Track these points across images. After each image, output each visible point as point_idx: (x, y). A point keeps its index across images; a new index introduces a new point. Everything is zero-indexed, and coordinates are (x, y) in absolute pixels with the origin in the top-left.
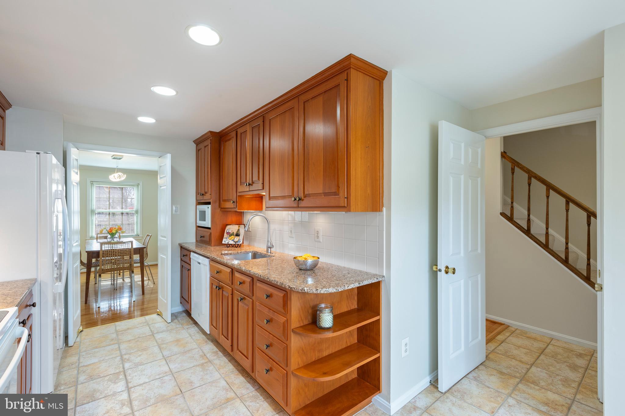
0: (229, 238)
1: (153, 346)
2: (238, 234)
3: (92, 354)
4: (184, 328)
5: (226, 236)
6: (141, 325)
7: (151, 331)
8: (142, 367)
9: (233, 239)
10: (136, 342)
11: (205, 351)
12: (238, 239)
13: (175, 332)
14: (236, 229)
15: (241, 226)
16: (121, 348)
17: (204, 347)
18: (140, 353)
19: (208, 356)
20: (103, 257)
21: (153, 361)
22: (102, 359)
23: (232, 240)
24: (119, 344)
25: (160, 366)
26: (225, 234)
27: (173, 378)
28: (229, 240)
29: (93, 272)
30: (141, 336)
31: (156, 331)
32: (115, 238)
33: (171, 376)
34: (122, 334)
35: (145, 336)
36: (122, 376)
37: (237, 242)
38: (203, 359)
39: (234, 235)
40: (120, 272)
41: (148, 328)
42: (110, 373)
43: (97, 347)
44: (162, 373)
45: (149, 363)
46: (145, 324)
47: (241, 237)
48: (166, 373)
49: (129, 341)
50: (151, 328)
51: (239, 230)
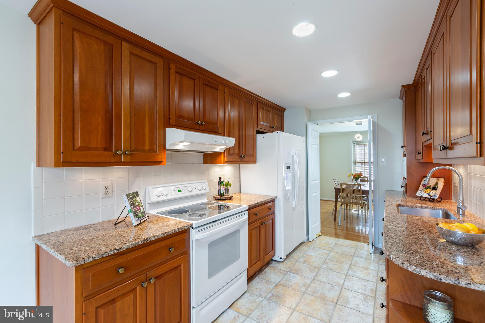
0: (425, 191)
1: (347, 263)
2: (436, 188)
3: (314, 250)
4: (378, 263)
5: (421, 188)
6: (352, 247)
7: (355, 253)
8: (330, 271)
9: (428, 192)
10: (340, 255)
11: (378, 288)
12: (434, 193)
13: (369, 262)
14: (434, 183)
15: (440, 179)
16: (330, 254)
17: (381, 285)
18: (336, 263)
19: (378, 293)
20: (343, 193)
21: (338, 273)
22: (316, 255)
23: (428, 194)
24: (331, 251)
25: (339, 277)
26: (421, 186)
27: (340, 291)
28: (424, 193)
29: (339, 202)
30: (346, 253)
31: (357, 255)
32: (358, 181)
33: (340, 288)
34: (337, 246)
35: (348, 255)
36: (316, 270)
37: (431, 196)
38: (371, 293)
39: (430, 189)
40: (350, 205)
41: (354, 250)
42: (313, 265)
43: (320, 248)
44: (337, 283)
45: (336, 272)
46: (355, 247)
47: (438, 192)
48: (339, 284)
49: (337, 253)
50: (356, 251)
51: (437, 183)
